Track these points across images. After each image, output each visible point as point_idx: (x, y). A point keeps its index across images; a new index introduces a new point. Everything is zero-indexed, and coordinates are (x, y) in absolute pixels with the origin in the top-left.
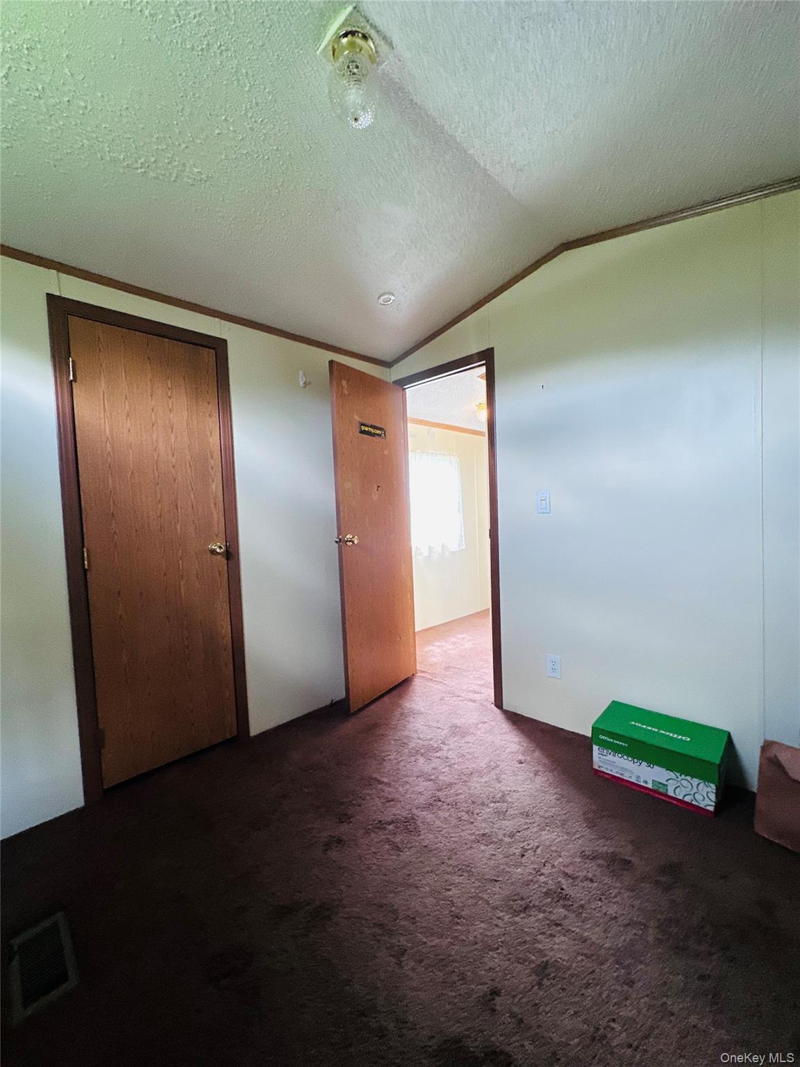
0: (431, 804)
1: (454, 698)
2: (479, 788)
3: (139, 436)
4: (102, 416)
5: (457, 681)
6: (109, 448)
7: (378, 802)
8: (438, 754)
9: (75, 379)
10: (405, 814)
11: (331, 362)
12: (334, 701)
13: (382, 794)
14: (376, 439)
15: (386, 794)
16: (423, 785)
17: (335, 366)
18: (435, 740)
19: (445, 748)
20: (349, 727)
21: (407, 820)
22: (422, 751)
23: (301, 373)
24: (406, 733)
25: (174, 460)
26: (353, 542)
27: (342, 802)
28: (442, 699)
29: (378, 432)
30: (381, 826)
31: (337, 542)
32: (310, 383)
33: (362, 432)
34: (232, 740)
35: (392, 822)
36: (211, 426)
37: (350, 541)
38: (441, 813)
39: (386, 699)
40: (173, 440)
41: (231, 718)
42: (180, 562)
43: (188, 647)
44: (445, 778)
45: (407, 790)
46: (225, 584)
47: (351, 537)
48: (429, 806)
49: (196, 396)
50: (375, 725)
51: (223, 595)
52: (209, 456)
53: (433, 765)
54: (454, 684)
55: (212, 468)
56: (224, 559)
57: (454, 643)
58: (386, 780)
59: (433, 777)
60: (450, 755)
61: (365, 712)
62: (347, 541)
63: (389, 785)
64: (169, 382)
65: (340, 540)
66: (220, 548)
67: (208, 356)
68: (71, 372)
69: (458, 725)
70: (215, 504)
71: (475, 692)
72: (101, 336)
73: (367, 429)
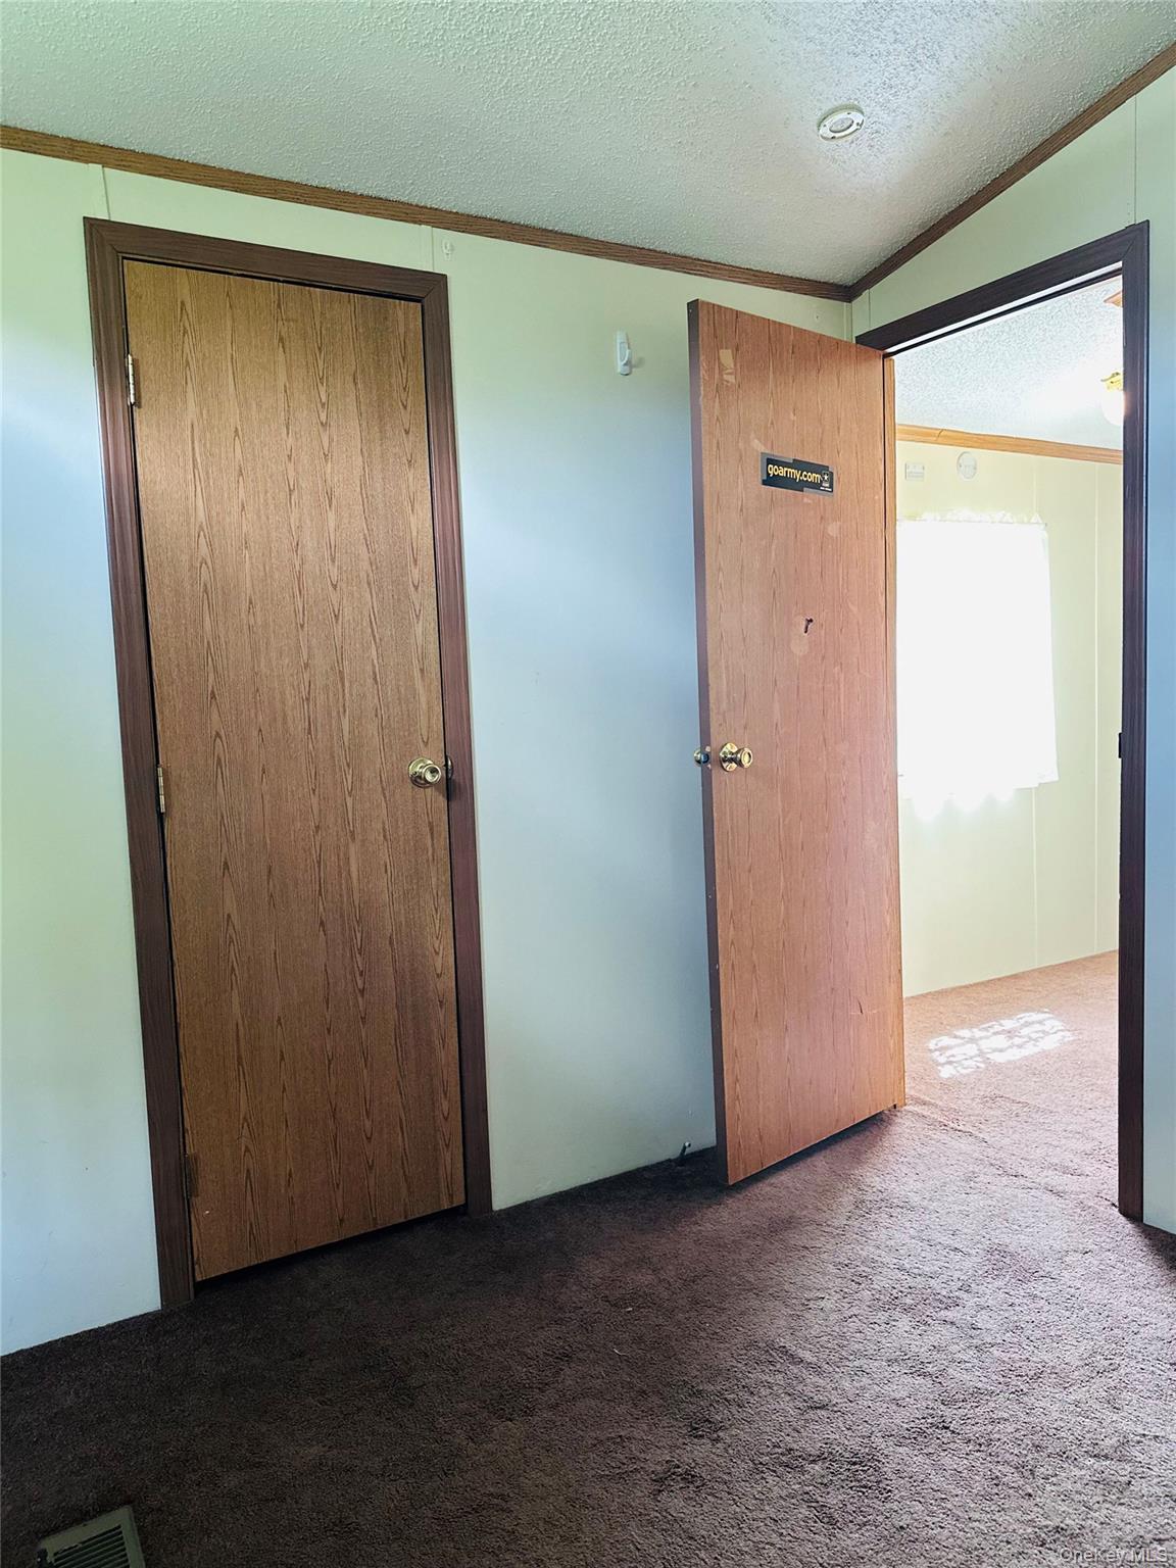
0: (922, 1433)
1: (1005, 1180)
2: (1055, 1415)
3: (263, 518)
4: (190, 476)
5: (1016, 1136)
6: (204, 550)
7: (787, 1405)
8: (950, 1315)
9: (138, 403)
10: (854, 1444)
11: (694, 307)
12: (688, 1151)
13: (800, 1388)
14: (809, 496)
15: (809, 1391)
16: (902, 1385)
17: (702, 314)
18: (945, 1278)
19: (970, 1301)
20: (725, 1217)
21: (856, 1460)
22: (908, 1301)
23: (620, 338)
24: (868, 1251)
25: (335, 573)
26: (739, 763)
27: (700, 1392)
28: (970, 1178)
29: (813, 477)
30: (792, 1461)
31: (699, 762)
32: (641, 362)
33: (770, 481)
34: (454, 1212)
35: (820, 1458)
36: (412, 489)
37: (731, 760)
38: (947, 1460)
39: (820, 1161)
40: (332, 525)
41: (452, 1161)
42: (349, 801)
43: (362, 992)
44: (966, 1377)
45: (863, 1388)
46: (443, 854)
47: (735, 750)
48: (916, 1436)
49: (381, 418)
50: (791, 1223)
51: (438, 878)
52: (410, 559)
53: (933, 1339)
54: (1007, 1141)
55: (416, 588)
56: (441, 797)
57: (1010, 1034)
58: (808, 1356)
59: (930, 1369)
60: (982, 1320)
61: (763, 1188)
62: (724, 760)
63: (817, 1369)
64: (323, 390)
65: (707, 756)
66: (433, 771)
67: (406, 317)
68: (132, 386)
69: (1011, 1249)
70: (422, 670)
71: (1065, 1171)
72: (188, 300)
73: (782, 471)
